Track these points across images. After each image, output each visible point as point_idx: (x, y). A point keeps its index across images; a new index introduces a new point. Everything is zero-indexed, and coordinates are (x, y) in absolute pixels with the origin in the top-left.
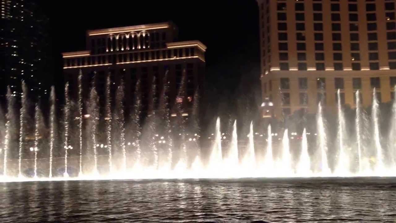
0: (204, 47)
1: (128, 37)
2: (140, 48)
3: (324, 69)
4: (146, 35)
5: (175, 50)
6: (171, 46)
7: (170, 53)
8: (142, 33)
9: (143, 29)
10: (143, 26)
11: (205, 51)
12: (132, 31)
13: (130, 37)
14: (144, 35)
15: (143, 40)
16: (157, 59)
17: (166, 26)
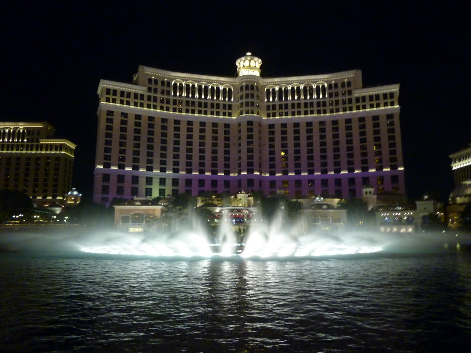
0: (73, 145)
1: (7, 131)
2: (16, 141)
3: (138, 170)
4: (23, 131)
5: (47, 145)
6: (43, 142)
7: (41, 147)
8: (20, 129)
9: (21, 126)
10: (21, 124)
11: (75, 148)
12: (12, 127)
13: (9, 131)
14: (21, 131)
15: (20, 135)
16: (30, 151)
17: (41, 126)
